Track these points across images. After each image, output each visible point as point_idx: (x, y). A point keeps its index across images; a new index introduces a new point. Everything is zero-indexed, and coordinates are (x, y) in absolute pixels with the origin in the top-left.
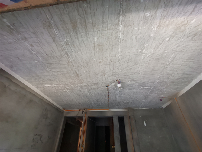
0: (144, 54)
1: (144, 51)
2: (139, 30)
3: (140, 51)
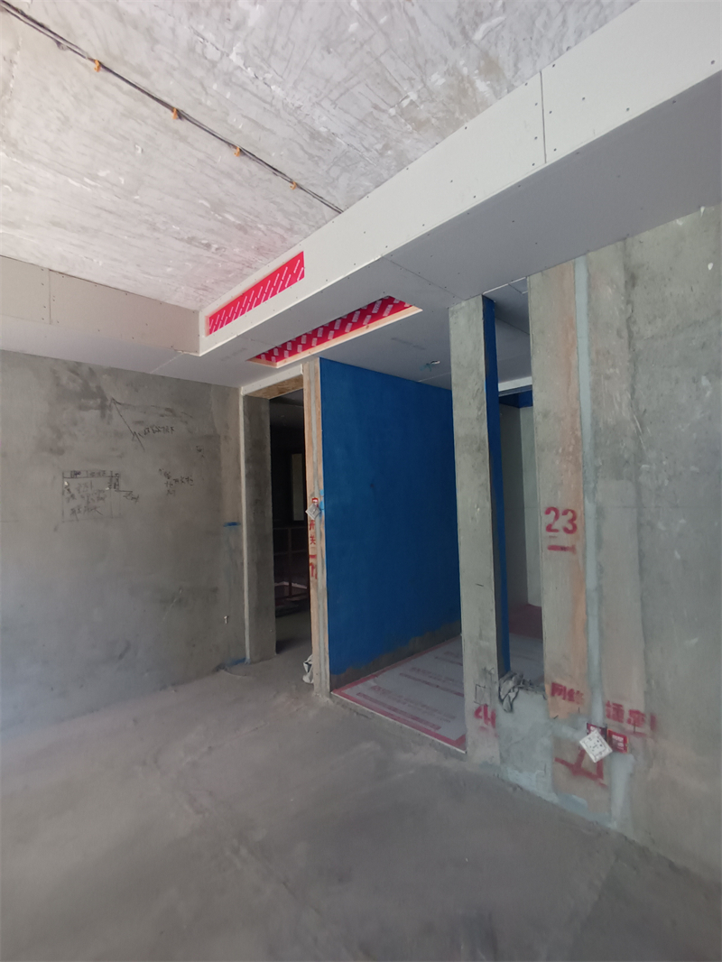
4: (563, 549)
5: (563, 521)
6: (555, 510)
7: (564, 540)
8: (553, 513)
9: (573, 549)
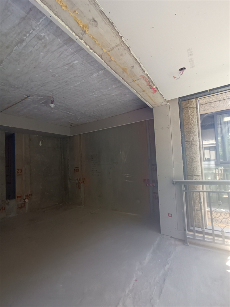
0: (95, 93)
1: (97, 92)
2: (107, 81)
3: (94, 90)
4: (20, 175)
5: (20, 171)
6: (19, 169)
7: (20, 174)
8: (18, 170)
9: (21, 175)
